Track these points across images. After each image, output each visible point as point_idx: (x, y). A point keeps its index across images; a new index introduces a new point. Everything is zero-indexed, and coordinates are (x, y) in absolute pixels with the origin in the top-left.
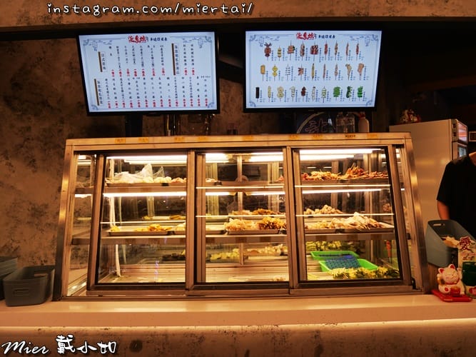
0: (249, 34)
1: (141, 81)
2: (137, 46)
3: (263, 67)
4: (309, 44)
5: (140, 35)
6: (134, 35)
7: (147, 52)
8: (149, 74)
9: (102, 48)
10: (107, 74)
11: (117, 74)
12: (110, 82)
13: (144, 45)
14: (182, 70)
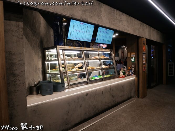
0: (99, 27)
1: (80, 33)
2: (82, 25)
3: (99, 34)
4: (106, 31)
5: (83, 23)
6: (82, 22)
7: (83, 27)
8: (82, 32)
9: (75, 24)
10: (74, 30)
11: (76, 31)
12: (74, 32)
13: (83, 25)
14: (88, 32)
